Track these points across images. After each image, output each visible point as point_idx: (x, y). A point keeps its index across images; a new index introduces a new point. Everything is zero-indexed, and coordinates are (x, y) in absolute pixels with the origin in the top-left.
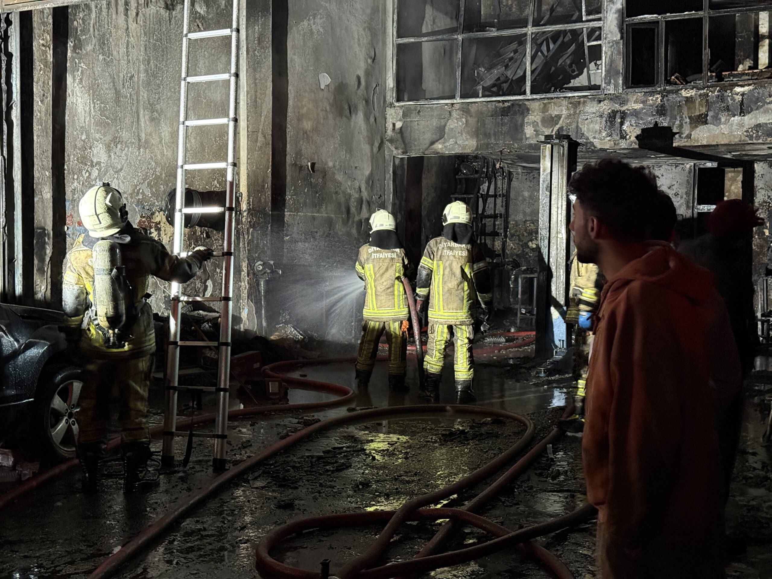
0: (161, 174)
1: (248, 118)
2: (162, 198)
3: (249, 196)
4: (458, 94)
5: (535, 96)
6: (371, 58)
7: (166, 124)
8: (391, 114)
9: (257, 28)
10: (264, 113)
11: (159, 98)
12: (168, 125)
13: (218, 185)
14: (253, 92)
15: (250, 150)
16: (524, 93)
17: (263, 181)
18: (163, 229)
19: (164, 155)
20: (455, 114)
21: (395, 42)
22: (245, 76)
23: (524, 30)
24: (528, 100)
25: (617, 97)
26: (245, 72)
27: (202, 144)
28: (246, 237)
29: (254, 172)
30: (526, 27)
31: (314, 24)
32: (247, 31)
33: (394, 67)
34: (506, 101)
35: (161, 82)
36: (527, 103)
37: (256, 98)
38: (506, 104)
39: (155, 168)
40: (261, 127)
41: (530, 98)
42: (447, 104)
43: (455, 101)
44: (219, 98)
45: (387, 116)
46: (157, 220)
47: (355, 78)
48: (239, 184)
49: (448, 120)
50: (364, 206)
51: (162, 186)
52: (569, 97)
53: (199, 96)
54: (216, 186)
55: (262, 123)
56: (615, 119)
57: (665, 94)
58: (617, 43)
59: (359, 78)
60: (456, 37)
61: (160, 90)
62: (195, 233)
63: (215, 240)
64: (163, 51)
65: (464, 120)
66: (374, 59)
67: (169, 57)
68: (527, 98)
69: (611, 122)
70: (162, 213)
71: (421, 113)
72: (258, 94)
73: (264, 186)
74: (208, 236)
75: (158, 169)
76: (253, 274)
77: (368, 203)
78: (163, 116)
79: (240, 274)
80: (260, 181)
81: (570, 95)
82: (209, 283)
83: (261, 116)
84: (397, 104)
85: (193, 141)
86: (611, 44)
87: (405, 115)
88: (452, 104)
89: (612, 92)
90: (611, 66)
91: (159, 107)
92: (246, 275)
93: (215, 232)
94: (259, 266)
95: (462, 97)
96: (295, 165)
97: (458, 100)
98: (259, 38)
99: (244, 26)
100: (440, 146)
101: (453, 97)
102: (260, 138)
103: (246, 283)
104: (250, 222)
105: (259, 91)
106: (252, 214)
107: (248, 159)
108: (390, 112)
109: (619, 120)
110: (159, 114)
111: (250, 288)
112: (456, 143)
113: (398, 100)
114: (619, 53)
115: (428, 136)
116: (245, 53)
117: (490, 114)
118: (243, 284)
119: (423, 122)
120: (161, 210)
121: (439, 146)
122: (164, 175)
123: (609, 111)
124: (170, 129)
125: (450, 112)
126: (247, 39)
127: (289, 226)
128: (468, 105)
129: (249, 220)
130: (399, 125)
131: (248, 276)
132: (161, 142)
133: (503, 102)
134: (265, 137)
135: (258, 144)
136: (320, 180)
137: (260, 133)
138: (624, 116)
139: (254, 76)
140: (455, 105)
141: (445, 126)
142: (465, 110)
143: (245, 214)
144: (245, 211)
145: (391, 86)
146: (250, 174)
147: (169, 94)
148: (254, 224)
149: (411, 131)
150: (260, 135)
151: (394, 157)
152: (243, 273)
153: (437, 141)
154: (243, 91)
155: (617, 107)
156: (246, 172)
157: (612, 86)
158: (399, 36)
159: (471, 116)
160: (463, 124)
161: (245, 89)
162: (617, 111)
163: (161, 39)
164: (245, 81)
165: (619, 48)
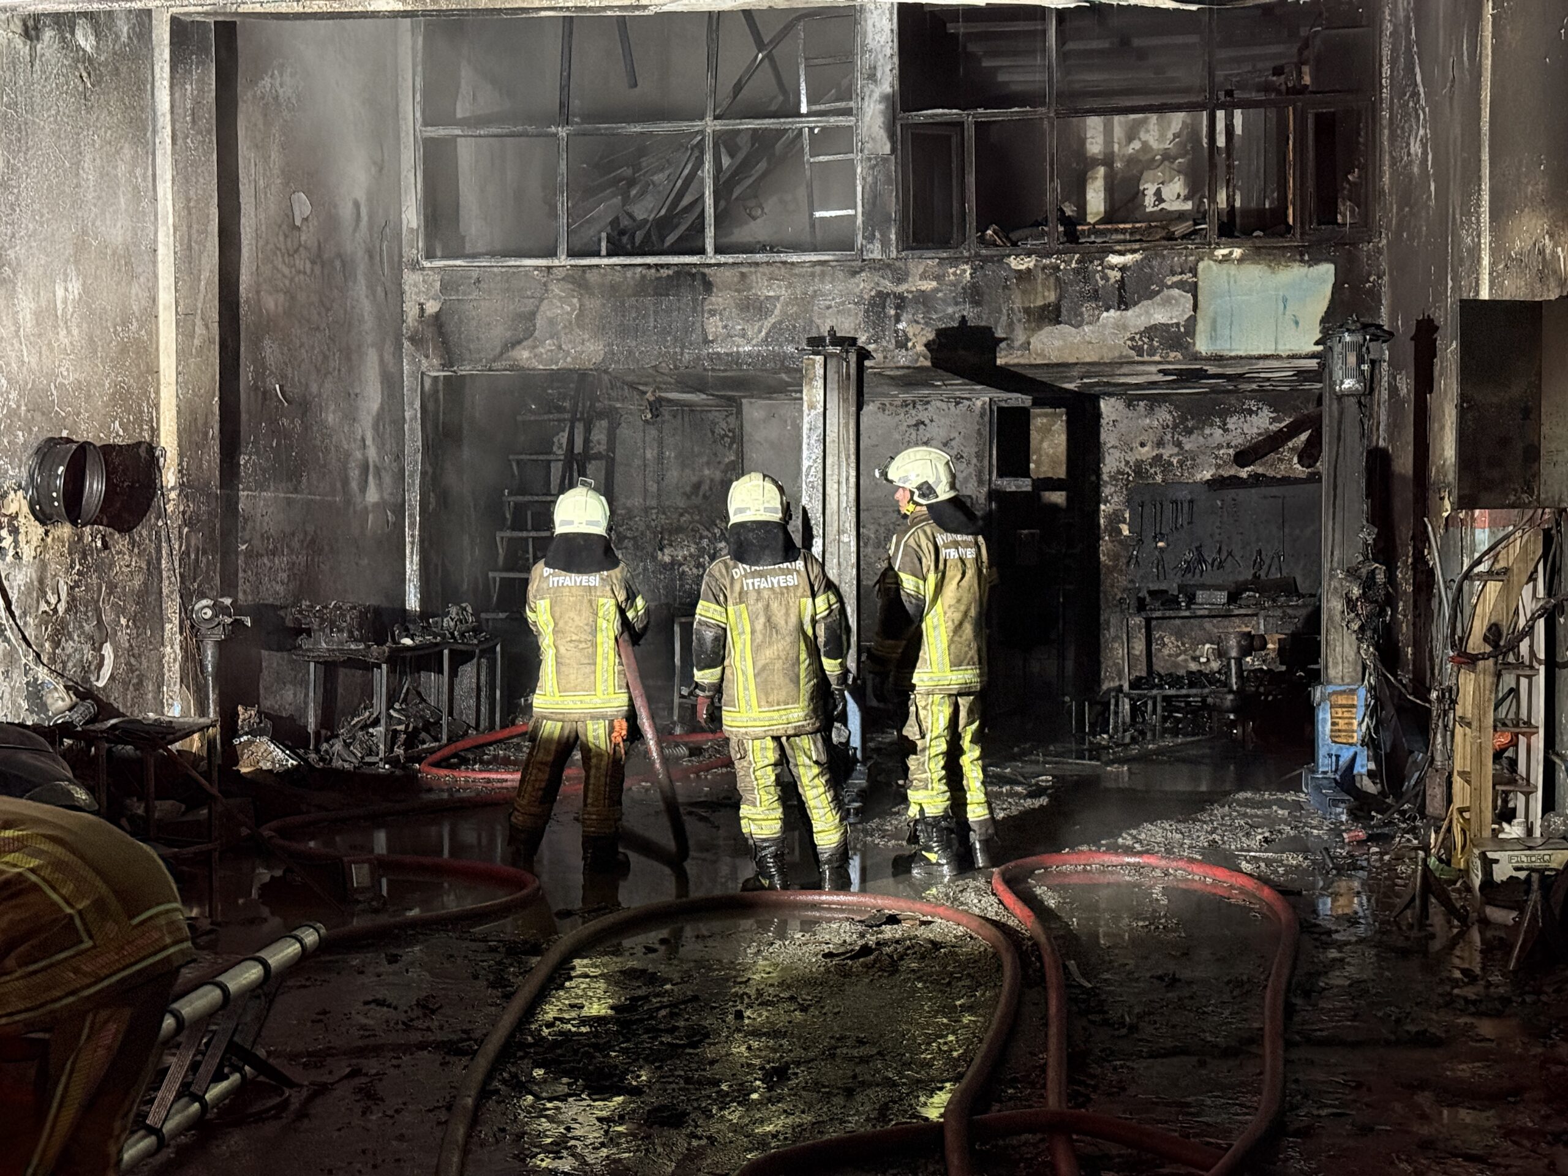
0: (19, 407)
1: (176, 283)
2: (20, 460)
3: (181, 455)
4: (563, 248)
5: (722, 259)
6: (375, 163)
7: (26, 294)
8: (415, 285)
9: (188, 87)
10: (205, 275)
11: (13, 236)
12: (30, 295)
13: (121, 432)
14: (185, 228)
15: (182, 355)
16: (702, 251)
17: (206, 424)
18: (22, 530)
19: (23, 362)
20: (556, 289)
21: (418, 134)
22: (169, 191)
23: (698, 125)
24: (710, 265)
25: (888, 266)
26: (169, 184)
27: (91, 339)
28: (177, 547)
29: (189, 401)
30: (702, 118)
31: (281, 86)
32: (172, 94)
33: (419, 186)
34: (662, 266)
35: (17, 199)
36: (706, 270)
37: (190, 240)
38: (664, 272)
39: (8, 393)
40: (200, 305)
41: (713, 261)
42: (537, 268)
43: (556, 262)
44: (120, 239)
45: (406, 288)
46: (12, 509)
47: (350, 205)
48: (158, 428)
49: (542, 300)
50: (371, 478)
51: (20, 433)
52: (793, 264)
53: (85, 233)
54: (118, 434)
55: (201, 296)
56: (884, 307)
57: (980, 263)
58: (885, 160)
59: (357, 205)
60: (553, 129)
61: (15, 216)
62: (80, 539)
63: (118, 553)
64: (19, 127)
65: (575, 300)
66: (381, 170)
67: (30, 143)
68: (708, 261)
69: (878, 314)
70: (20, 493)
71: (482, 285)
72: (194, 231)
73: (206, 434)
74: (105, 546)
75: (13, 395)
76: (192, 628)
77: (378, 470)
78: (20, 276)
79: (163, 629)
80: (200, 422)
81: (794, 258)
82: (108, 650)
83: (199, 280)
84: (426, 264)
85: (75, 332)
86: (873, 162)
87: (445, 287)
88: (549, 268)
89: (877, 255)
90: (874, 204)
91: (13, 256)
92: (177, 629)
93: (117, 536)
94: (204, 608)
95: (571, 254)
96: (256, 388)
97: (562, 260)
98: (193, 110)
99: (166, 83)
100: (526, 354)
101: (552, 254)
102: (200, 330)
103: (177, 648)
104: (184, 513)
105: (195, 226)
106: (186, 496)
107: (178, 373)
108: (410, 278)
109: (892, 312)
110: (13, 272)
111: (185, 659)
112: (560, 347)
113: (430, 256)
114: (889, 181)
115: (499, 333)
116: (169, 141)
117: (630, 291)
118: (168, 649)
119: (487, 304)
120: (20, 487)
121: (523, 355)
122: (23, 408)
123: (873, 293)
124: (33, 305)
125: (545, 284)
126: (172, 112)
127: (246, 520)
128: (584, 272)
129: (181, 508)
130: (432, 307)
131: (181, 633)
132: (17, 331)
133: (657, 266)
134: (207, 327)
135: (196, 342)
136: (297, 422)
137: (199, 317)
138: (901, 303)
139: (187, 192)
140: (555, 270)
141: (533, 314)
142: (578, 280)
143: (173, 495)
144: (173, 488)
145: (414, 225)
146: (182, 405)
147: (31, 226)
148: (190, 518)
149: (461, 321)
150: (199, 322)
151: (423, 374)
152: (168, 626)
153: (519, 342)
154: (166, 223)
155: (888, 286)
156: (174, 401)
157: (878, 245)
158: (425, 124)
159: (592, 294)
160: (573, 310)
161: (171, 221)
162: (888, 294)
163: (16, 104)
164: (170, 203)
165: (890, 171)
